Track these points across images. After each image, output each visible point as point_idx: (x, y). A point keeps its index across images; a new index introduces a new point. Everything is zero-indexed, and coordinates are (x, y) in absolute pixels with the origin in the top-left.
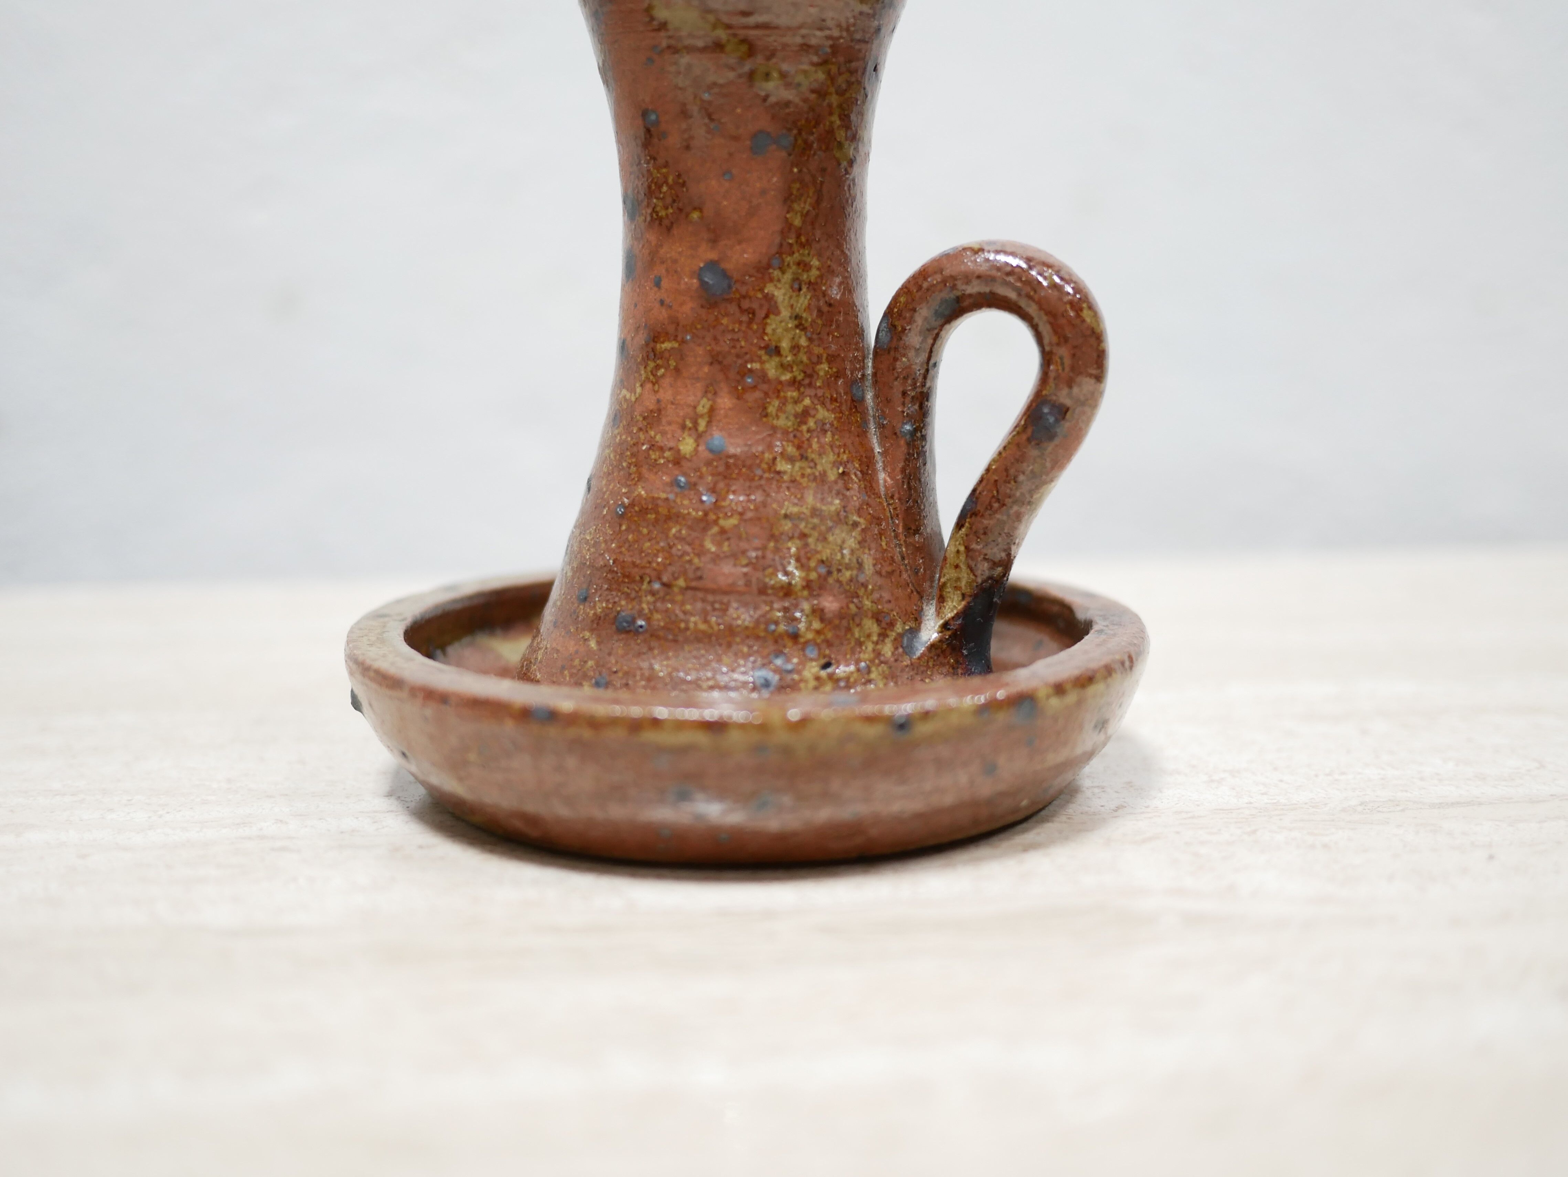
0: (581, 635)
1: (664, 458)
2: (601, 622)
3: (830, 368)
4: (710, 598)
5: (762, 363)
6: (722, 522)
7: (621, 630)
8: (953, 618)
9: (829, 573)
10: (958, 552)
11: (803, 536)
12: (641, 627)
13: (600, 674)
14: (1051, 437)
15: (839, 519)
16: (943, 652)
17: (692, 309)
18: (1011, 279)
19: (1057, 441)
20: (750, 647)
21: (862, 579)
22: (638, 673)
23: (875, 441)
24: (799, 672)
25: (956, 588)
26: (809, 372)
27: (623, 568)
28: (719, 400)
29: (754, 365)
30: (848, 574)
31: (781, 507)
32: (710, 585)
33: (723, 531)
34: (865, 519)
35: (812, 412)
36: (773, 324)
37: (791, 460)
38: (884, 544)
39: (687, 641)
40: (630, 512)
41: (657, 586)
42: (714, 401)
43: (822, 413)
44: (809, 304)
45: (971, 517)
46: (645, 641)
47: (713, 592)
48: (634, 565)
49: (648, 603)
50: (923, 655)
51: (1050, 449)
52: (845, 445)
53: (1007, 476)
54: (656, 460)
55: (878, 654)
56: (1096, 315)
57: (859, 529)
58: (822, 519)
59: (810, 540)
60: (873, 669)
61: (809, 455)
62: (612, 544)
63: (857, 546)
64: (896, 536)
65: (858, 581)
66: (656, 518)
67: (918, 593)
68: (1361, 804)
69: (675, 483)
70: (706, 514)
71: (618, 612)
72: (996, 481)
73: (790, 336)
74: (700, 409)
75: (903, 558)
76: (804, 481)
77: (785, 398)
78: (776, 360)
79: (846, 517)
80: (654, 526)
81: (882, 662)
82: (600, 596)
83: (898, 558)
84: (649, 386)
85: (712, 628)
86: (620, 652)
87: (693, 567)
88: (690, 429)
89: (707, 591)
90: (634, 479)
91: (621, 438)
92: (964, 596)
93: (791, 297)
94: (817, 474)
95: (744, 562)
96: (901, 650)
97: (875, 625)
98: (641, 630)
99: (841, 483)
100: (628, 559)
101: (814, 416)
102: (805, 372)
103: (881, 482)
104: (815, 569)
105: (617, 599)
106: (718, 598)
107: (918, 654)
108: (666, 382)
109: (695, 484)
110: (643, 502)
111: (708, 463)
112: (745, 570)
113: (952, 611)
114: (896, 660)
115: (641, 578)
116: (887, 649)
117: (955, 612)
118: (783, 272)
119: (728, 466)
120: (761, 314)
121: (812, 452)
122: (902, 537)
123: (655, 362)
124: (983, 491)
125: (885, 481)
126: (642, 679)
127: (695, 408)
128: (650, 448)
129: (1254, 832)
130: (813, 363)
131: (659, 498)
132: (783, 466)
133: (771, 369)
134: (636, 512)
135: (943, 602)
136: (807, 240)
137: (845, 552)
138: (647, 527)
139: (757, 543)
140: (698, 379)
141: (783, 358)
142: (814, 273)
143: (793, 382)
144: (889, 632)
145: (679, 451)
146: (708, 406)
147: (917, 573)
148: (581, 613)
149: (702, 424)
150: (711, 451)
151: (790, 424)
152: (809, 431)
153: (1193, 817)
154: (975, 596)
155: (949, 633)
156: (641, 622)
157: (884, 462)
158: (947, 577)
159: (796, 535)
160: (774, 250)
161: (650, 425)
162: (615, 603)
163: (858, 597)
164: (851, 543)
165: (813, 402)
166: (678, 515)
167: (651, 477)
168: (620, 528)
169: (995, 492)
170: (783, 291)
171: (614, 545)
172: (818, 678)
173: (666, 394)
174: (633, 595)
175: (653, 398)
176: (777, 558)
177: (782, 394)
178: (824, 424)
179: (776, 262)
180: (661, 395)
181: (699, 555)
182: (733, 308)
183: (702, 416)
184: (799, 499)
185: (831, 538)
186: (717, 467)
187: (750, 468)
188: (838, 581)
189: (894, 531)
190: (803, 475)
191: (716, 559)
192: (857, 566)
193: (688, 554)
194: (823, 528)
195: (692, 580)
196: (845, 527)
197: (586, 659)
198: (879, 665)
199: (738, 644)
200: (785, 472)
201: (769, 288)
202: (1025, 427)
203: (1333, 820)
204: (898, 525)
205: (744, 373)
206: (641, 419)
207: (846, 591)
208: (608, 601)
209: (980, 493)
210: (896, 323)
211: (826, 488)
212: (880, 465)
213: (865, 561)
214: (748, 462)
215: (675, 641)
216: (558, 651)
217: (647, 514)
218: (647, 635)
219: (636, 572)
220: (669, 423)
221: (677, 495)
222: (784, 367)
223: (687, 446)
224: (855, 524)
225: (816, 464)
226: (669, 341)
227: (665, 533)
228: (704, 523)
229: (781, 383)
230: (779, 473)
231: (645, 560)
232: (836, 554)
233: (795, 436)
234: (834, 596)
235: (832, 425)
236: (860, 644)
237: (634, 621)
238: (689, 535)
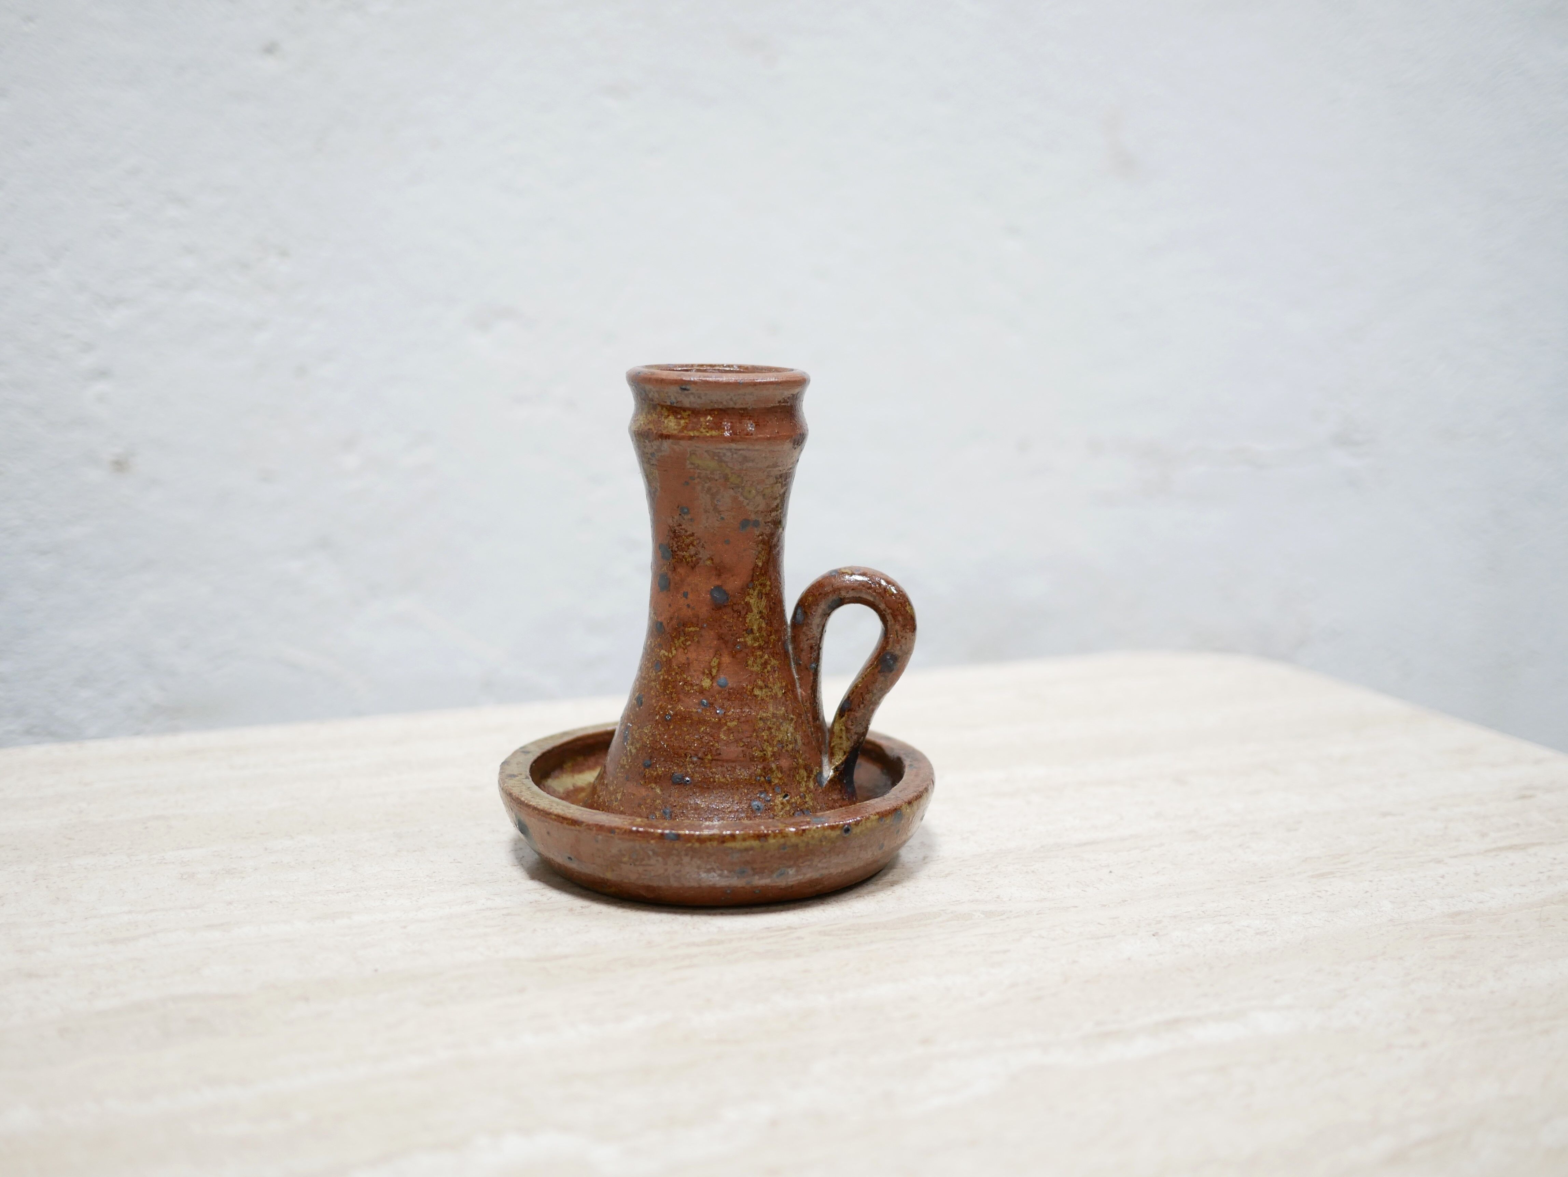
0: (649, 786)
1: (693, 689)
2: (662, 778)
3: (775, 637)
4: (725, 764)
5: (745, 638)
6: (729, 724)
7: (674, 783)
8: (840, 765)
9: (783, 747)
10: (841, 729)
11: (770, 728)
12: (688, 781)
13: (665, 807)
14: (891, 671)
15: (785, 718)
16: (835, 783)
17: (707, 610)
18: (870, 591)
19: (893, 673)
20: (748, 789)
21: (797, 749)
22: (689, 806)
23: (794, 672)
24: (773, 801)
25: (840, 749)
26: (767, 640)
27: (673, 749)
28: (723, 659)
29: (741, 639)
30: (790, 746)
31: (758, 714)
32: (725, 758)
33: (729, 729)
34: (796, 716)
35: (769, 662)
36: (749, 616)
37: (761, 688)
38: (804, 728)
39: (714, 788)
40: (675, 719)
41: (695, 759)
42: (720, 659)
43: (774, 662)
44: (766, 605)
45: (848, 711)
46: (691, 789)
47: (727, 761)
48: (681, 748)
49: (691, 768)
50: (826, 785)
51: (890, 676)
52: (784, 677)
53: (868, 691)
54: (688, 691)
55: (808, 787)
56: (912, 608)
57: (794, 722)
58: (777, 718)
59: (773, 730)
60: (807, 796)
61: (769, 685)
62: (665, 736)
63: (793, 731)
64: (809, 723)
65: (795, 750)
66: (691, 722)
67: (820, 752)
68: (1042, 847)
69: (701, 703)
70: (720, 720)
71: (673, 773)
72: (862, 693)
73: (758, 622)
74: (713, 664)
75: (812, 734)
76: (767, 699)
77: (756, 655)
78: (751, 636)
79: (788, 716)
80: (691, 727)
81: (810, 792)
82: (659, 764)
83: (810, 734)
84: (681, 650)
85: (728, 781)
86: (676, 795)
87: (715, 748)
88: (707, 674)
89: (723, 761)
90: (675, 700)
91: (664, 678)
92: (845, 753)
93: (757, 603)
94: (773, 695)
95: (742, 744)
96: (817, 784)
97: (805, 772)
98: (688, 783)
99: (784, 698)
100: (676, 744)
101: (770, 664)
102: (765, 641)
103: (799, 694)
104: (776, 746)
105: (671, 766)
106: (731, 764)
107: (824, 785)
108: (692, 649)
109: (712, 704)
110: (683, 713)
111: (719, 693)
112: (743, 748)
113: (839, 761)
114: (816, 790)
115: (685, 755)
116: (811, 785)
117: (841, 761)
118: (754, 590)
119: (729, 693)
120: (743, 613)
121: (770, 683)
122: (812, 723)
123: (685, 638)
124: (855, 698)
125: (801, 694)
126: (691, 810)
127: (710, 663)
128: (684, 684)
129: (996, 867)
130: (768, 636)
131: (692, 712)
132: (757, 692)
133: (749, 640)
134: (678, 719)
135: (833, 756)
136: (765, 572)
137: (789, 735)
138: (686, 727)
139: (747, 734)
140: (711, 648)
141: (755, 635)
142: (768, 588)
143: (760, 648)
144: (811, 775)
145: (702, 686)
146: (717, 662)
147: (819, 741)
148: (647, 773)
149: (714, 671)
150: (720, 686)
151: (759, 669)
152: (768, 672)
153: (963, 861)
154: (850, 752)
155: (838, 773)
156: (687, 779)
157: (800, 683)
158: (835, 743)
159: (766, 728)
160: (750, 579)
161: (683, 672)
162: (670, 768)
163: (796, 758)
164: (791, 729)
165: (769, 657)
166: (705, 721)
167: (686, 700)
168: (669, 728)
169: (861, 699)
170: (754, 600)
171: (666, 737)
172: (782, 803)
173: (692, 655)
174: (681, 764)
175: (684, 657)
176: (758, 741)
177: (755, 654)
178: (774, 667)
179: (751, 586)
180: (689, 655)
181: (718, 742)
182: (729, 610)
183: (714, 667)
184: (766, 709)
185: (782, 729)
186: (724, 694)
187: (741, 694)
188: (787, 751)
189: (807, 720)
190: (767, 696)
191: (727, 744)
192: (794, 741)
193: (711, 741)
194: (778, 723)
195: (715, 756)
196: (788, 722)
197: (655, 799)
198: (809, 794)
199: (742, 788)
200: (758, 695)
201: (747, 599)
202: (877, 666)
203: (1031, 857)
204: (809, 717)
205: (735, 644)
206: (677, 668)
207: (791, 756)
208: (665, 767)
209: (853, 699)
210: (807, 611)
211: (778, 701)
212: (798, 685)
213: (798, 738)
214: (740, 692)
215: (709, 788)
216: (634, 795)
217: (686, 720)
218: (692, 786)
219: (682, 752)
220: (695, 671)
221: (703, 709)
222: (755, 639)
223: (706, 683)
224: (792, 719)
225: (772, 690)
226: (693, 626)
227: (698, 730)
228: (719, 725)
229: (754, 648)
230: (755, 696)
231: (687, 745)
232: (785, 737)
233: (762, 676)
234: (786, 759)
235: (778, 667)
236: (799, 783)
237: (683, 778)
238: (711, 731)
